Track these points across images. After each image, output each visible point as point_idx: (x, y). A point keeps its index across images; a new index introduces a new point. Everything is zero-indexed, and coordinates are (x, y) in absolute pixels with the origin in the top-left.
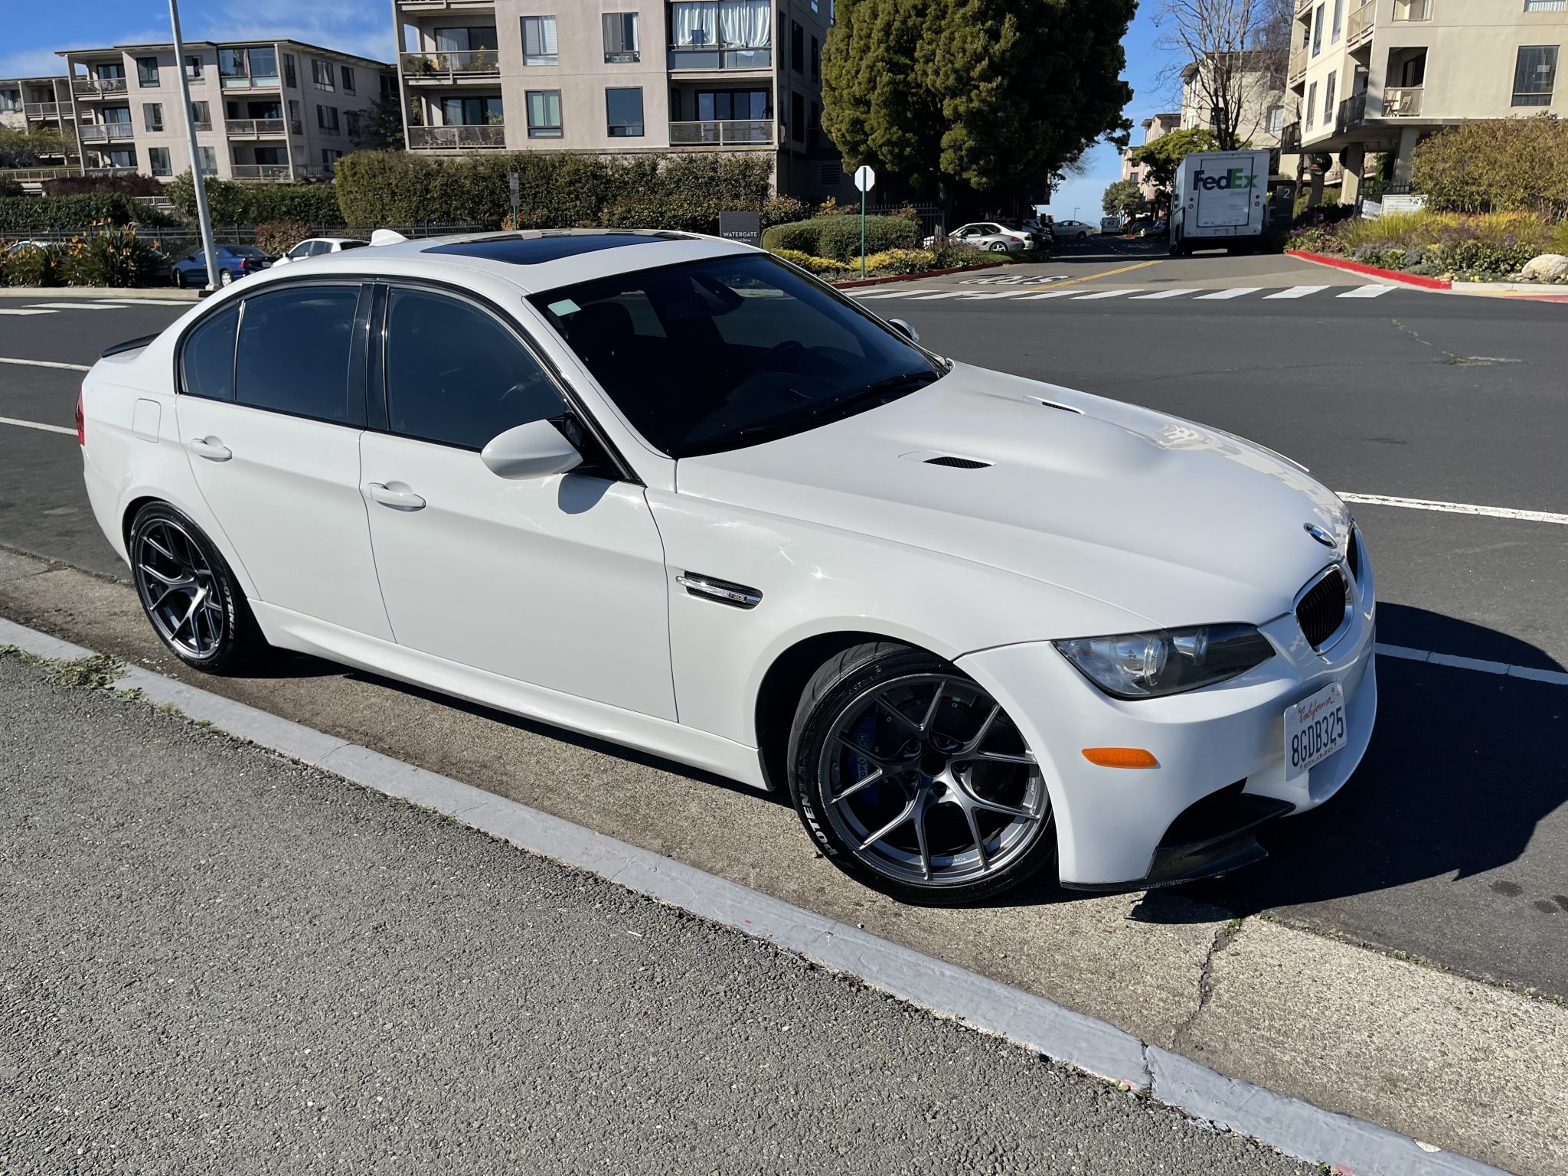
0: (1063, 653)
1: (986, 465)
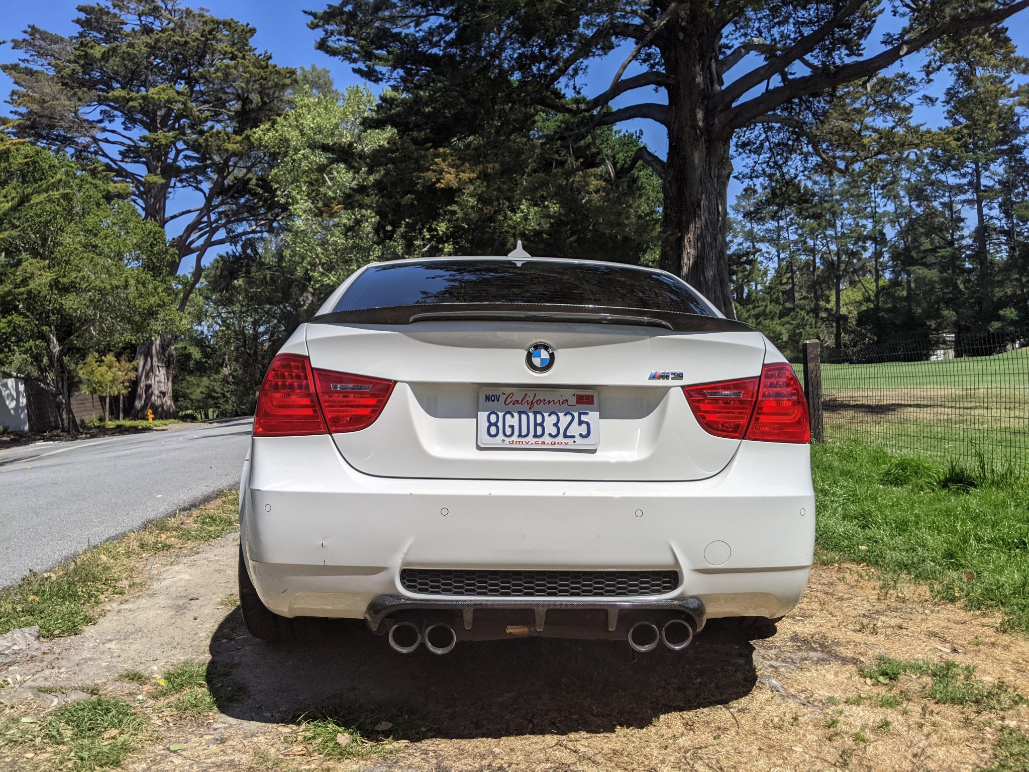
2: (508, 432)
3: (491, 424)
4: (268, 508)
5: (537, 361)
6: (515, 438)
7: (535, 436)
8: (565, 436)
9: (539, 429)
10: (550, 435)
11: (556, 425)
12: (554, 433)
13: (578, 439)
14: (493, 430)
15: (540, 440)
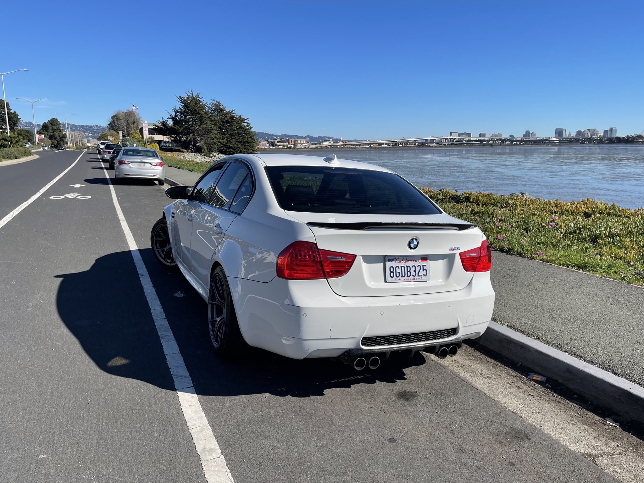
2: (398, 275)
3: (391, 272)
4: (305, 315)
5: (412, 245)
6: (400, 278)
7: (408, 276)
8: (418, 276)
9: (409, 273)
10: (413, 275)
11: (415, 271)
12: (414, 275)
13: (423, 277)
14: (392, 274)
15: (409, 278)
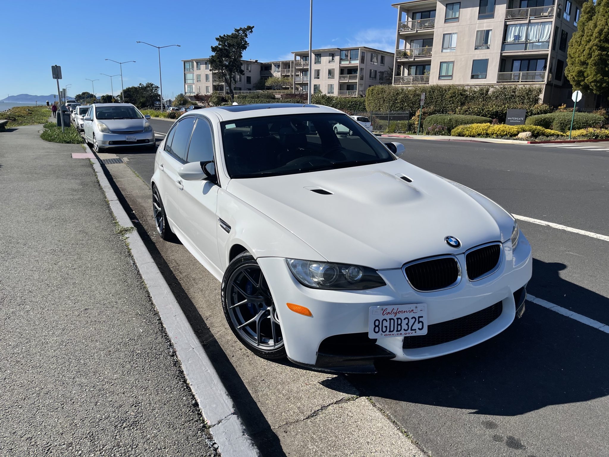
0: (288, 264)
1: (331, 194)
